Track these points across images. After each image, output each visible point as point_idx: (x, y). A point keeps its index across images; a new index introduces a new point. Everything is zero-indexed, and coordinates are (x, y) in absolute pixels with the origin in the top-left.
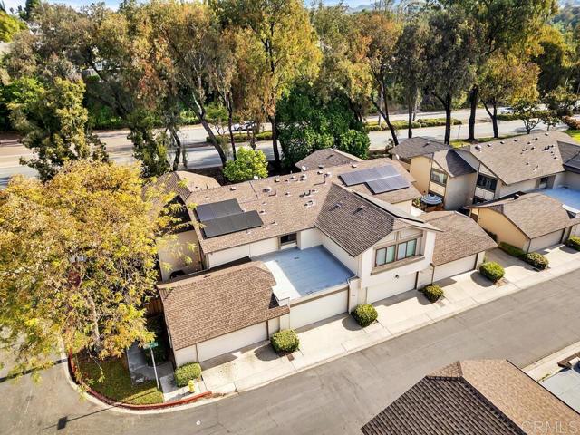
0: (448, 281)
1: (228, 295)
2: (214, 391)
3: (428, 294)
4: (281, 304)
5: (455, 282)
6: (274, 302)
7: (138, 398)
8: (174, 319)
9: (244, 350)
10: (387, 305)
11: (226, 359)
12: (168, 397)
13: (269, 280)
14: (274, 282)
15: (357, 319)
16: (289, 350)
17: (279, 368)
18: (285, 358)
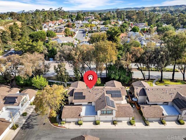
0: (121, 121)
1: (73, 111)
2: (65, 127)
3: (114, 123)
4: (81, 116)
5: (122, 122)
6: (80, 115)
7: (55, 124)
8: (63, 113)
9: (73, 122)
10: (104, 122)
11: (70, 122)
12: (59, 125)
13: (81, 111)
14: (82, 111)
15: (96, 123)
16: (80, 124)
17: (77, 127)
18: (79, 126)
